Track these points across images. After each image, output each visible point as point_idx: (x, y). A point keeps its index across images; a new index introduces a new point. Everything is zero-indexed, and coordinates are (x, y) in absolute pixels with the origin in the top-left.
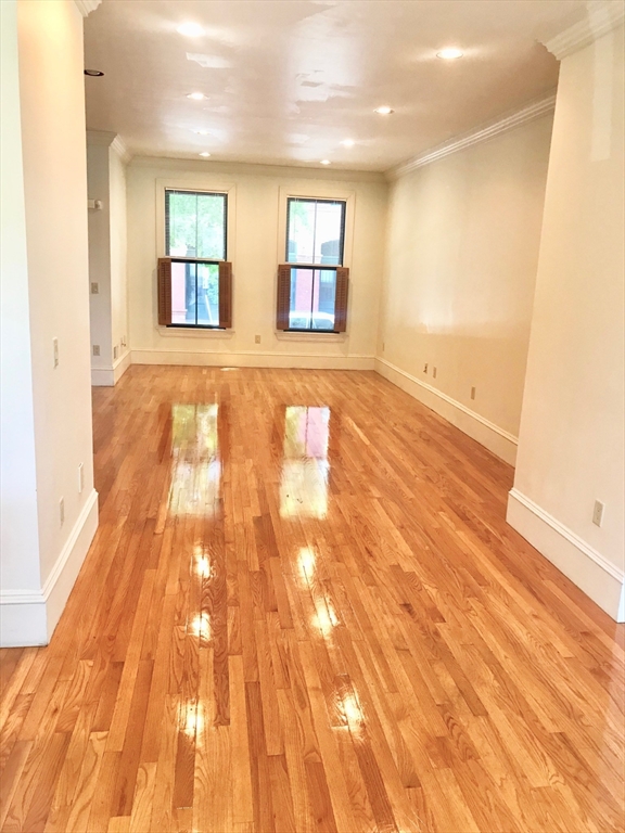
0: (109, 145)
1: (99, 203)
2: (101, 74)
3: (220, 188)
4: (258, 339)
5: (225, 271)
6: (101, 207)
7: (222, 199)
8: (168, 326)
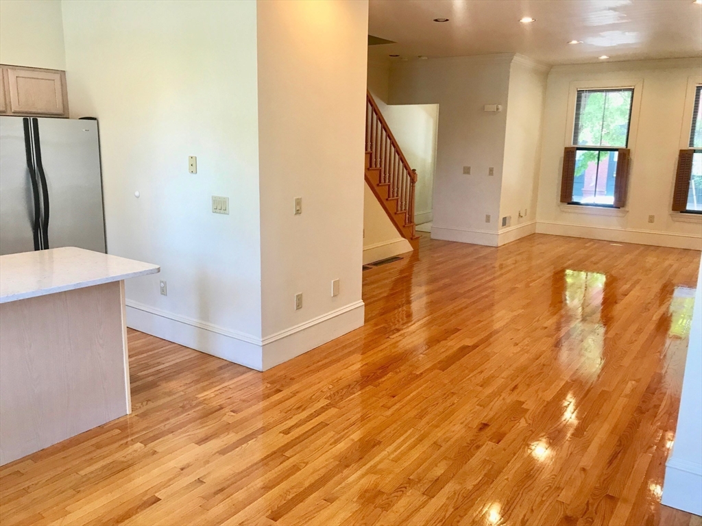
0: (510, 62)
1: (500, 106)
2: (447, 20)
3: (627, 84)
4: (651, 219)
5: (624, 157)
6: (500, 110)
7: (630, 93)
8: (569, 204)
